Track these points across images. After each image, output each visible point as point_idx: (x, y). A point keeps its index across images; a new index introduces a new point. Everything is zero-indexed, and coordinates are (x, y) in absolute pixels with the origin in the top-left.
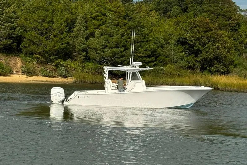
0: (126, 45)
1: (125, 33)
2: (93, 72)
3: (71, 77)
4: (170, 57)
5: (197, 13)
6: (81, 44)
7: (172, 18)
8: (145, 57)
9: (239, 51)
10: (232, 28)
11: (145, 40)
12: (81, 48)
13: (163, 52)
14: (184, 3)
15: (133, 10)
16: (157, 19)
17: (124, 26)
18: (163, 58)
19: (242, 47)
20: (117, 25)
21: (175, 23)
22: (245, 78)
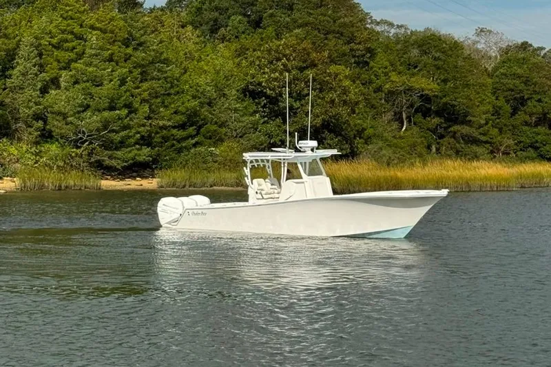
0: (131, 103)
1: (127, 78)
2: (61, 164)
3: (11, 177)
4: (228, 125)
5: (283, 30)
6: (31, 104)
7: (229, 41)
8: (174, 127)
9: (375, 108)
10: (356, 59)
11: (172, 91)
12: (31, 112)
13: (213, 115)
14: (254, 8)
15: (144, 27)
16: (197, 43)
17: (125, 61)
18: (214, 127)
19: (381, 99)
20: (110, 60)
21: (236, 51)
22: (388, 165)
